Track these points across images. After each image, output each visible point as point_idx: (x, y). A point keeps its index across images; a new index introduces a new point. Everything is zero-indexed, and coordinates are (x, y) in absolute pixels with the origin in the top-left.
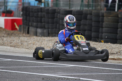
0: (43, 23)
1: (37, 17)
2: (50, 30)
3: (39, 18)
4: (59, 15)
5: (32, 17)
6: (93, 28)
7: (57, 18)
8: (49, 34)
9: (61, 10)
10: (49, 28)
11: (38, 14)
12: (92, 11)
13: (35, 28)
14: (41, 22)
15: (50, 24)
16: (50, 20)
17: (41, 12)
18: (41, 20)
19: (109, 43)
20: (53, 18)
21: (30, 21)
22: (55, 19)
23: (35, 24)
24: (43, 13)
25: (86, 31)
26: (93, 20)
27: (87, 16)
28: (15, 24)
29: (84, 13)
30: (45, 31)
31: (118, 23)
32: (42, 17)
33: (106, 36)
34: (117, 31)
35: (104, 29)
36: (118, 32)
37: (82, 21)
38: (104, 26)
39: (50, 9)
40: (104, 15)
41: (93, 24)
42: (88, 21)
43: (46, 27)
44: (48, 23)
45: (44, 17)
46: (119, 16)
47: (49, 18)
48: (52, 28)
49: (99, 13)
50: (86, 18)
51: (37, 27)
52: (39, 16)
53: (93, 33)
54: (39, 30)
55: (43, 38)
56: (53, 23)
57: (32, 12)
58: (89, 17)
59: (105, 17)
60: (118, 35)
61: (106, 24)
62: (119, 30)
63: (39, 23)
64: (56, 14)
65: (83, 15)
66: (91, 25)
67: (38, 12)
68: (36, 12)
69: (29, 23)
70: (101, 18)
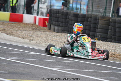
0: (59, 23)
1: (56, 17)
2: (63, 28)
3: (57, 18)
4: (70, 16)
5: (53, 17)
6: (91, 28)
7: (68, 19)
8: (62, 31)
9: (71, 13)
10: (62, 26)
11: (56, 15)
12: (92, 15)
13: (54, 26)
14: (58, 21)
15: (64, 24)
16: (64, 20)
17: (59, 14)
18: (58, 19)
19: (100, 41)
20: (66, 19)
21: (52, 20)
22: (67, 19)
23: (54, 22)
24: (60, 15)
25: (87, 31)
26: (92, 22)
27: (88, 19)
28: (46, 22)
29: (86, 16)
30: (60, 28)
31: (109, 26)
32: (58, 18)
33: (100, 35)
34: (108, 31)
35: (98, 30)
36: (109, 33)
37: (85, 22)
38: (98, 28)
39: (64, 11)
40: (100, 19)
41: (92, 25)
42: (89, 22)
43: (61, 25)
44: (62, 22)
45: (60, 18)
46: (110, 21)
47: (63, 19)
48: (65, 27)
49: (96, 17)
50: (87, 21)
51: (55, 25)
52: (57, 16)
53: (91, 32)
54: (56, 28)
55: (59, 34)
56: (66, 23)
57: (54, 13)
58: (89, 19)
59: (100, 21)
60: (108, 35)
61: (100, 26)
62: (109, 31)
63: (56, 22)
64: (68, 16)
65: (86, 18)
66: (91, 26)
67: (57, 13)
68: (55, 14)
69: (51, 22)
70: (97, 21)
